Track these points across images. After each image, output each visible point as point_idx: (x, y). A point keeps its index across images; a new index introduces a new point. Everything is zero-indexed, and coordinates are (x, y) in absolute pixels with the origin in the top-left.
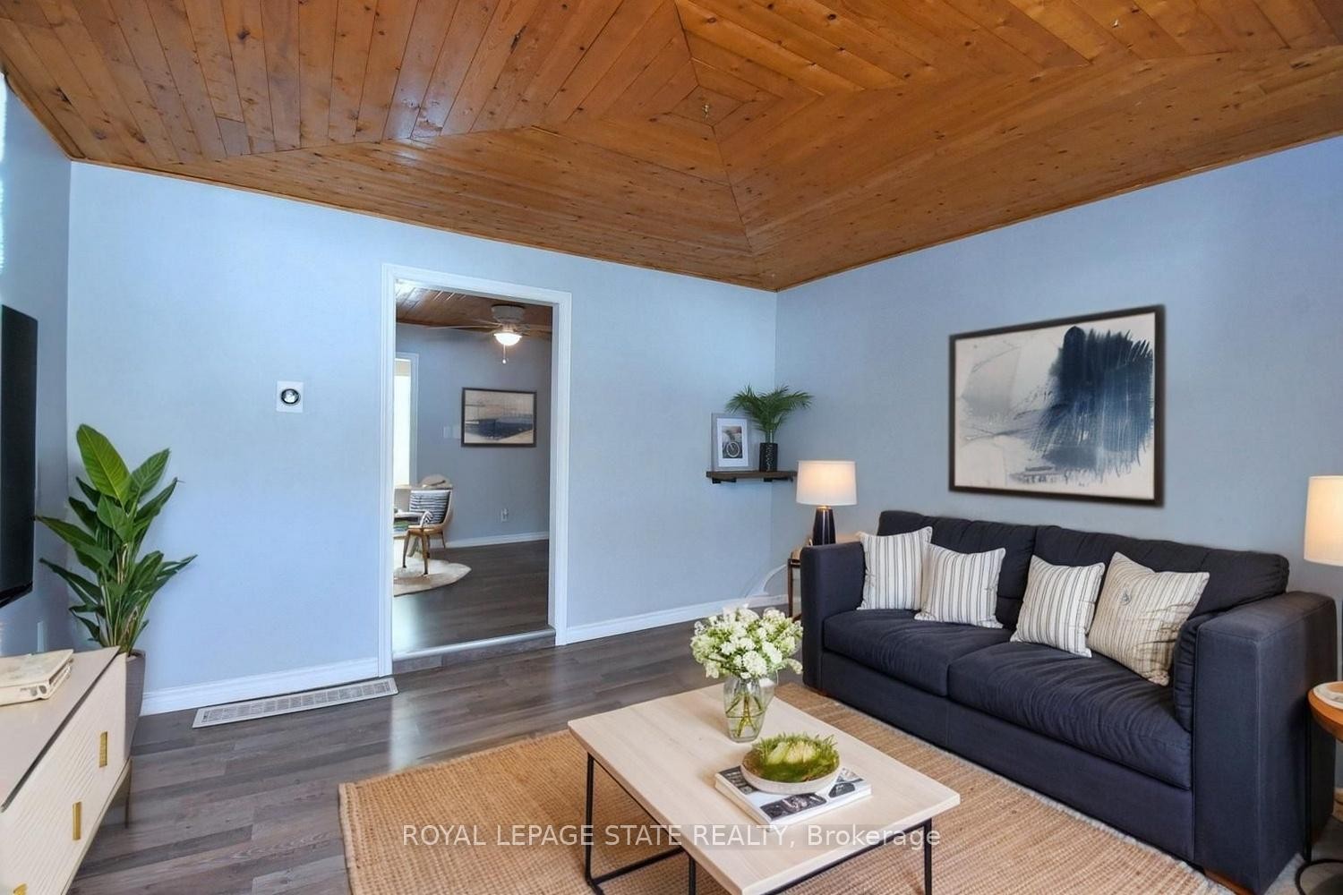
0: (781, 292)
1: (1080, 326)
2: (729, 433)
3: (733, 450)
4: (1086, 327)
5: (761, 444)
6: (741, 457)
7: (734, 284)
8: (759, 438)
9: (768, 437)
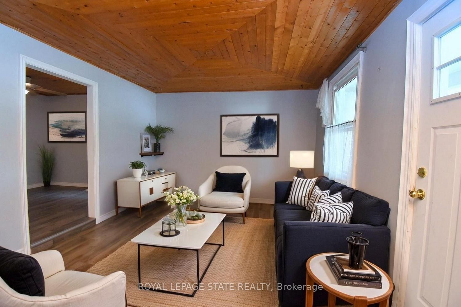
0: (157, 94)
1: (261, 116)
2: (146, 140)
3: (147, 146)
4: (262, 117)
5: (155, 143)
6: (149, 148)
7: (146, 89)
8: (155, 141)
9: (157, 141)
